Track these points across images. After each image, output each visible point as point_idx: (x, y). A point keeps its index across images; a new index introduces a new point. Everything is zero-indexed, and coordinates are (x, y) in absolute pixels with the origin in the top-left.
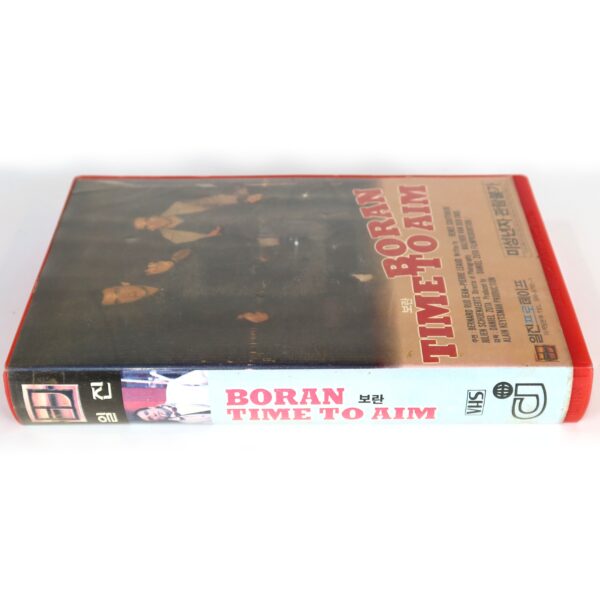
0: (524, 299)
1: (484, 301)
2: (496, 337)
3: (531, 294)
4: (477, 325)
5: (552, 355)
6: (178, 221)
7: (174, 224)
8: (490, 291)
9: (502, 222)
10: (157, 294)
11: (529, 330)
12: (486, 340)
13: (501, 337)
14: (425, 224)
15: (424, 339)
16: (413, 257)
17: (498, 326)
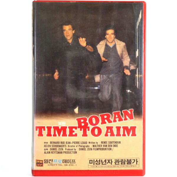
0: (65, 161)
1: (64, 148)
2: (47, 149)
3: (68, 164)
4: (53, 144)
5: (39, 165)
6: (111, 45)
7: (108, 44)
8: (69, 151)
9: (110, 161)
10: (68, 43)
11: (50, 160)
12: (45, 146)
13: (46, 151)
14: (109, 134)
15: (46, 128)
16: (89, 128)
17: (52, 151)
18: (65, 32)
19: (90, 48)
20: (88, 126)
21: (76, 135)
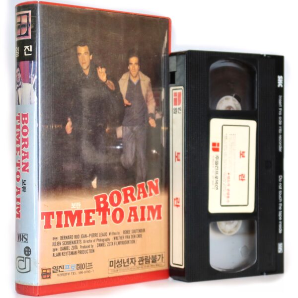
0: (80, 266)
1: (78, 245)
2: (56, 249)
3: (83, 270)
4: (64, 241)
5: (45, 276)
6: (135, 81)
7: (132, 79)
8: (85, 249)
9: (133, 260)
10: (84, 74)
11: (60, 267)
12: (54, 244)
13: (56, 252)
14: (133, 218)
15: (55, 213)
16: (109, 210)
17: (63, 251)
18: (80, 57)
19: (111, 85)
20: (109, 207)
21: (93, 223)
